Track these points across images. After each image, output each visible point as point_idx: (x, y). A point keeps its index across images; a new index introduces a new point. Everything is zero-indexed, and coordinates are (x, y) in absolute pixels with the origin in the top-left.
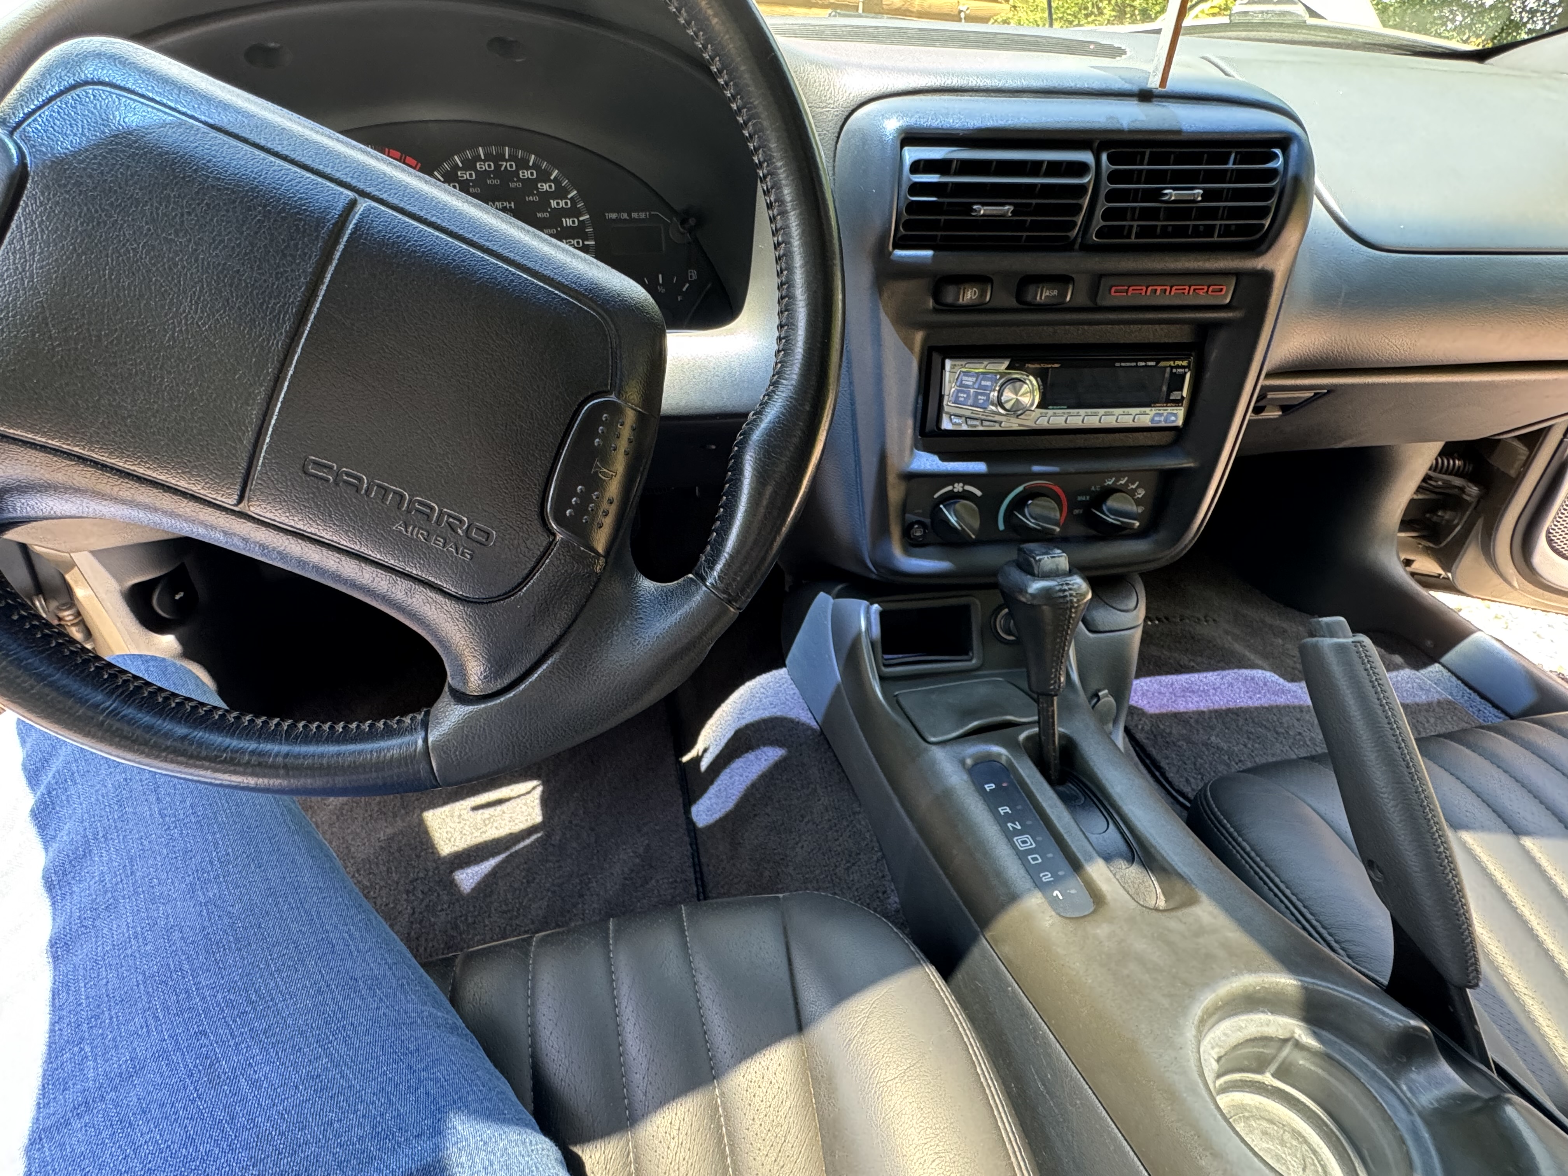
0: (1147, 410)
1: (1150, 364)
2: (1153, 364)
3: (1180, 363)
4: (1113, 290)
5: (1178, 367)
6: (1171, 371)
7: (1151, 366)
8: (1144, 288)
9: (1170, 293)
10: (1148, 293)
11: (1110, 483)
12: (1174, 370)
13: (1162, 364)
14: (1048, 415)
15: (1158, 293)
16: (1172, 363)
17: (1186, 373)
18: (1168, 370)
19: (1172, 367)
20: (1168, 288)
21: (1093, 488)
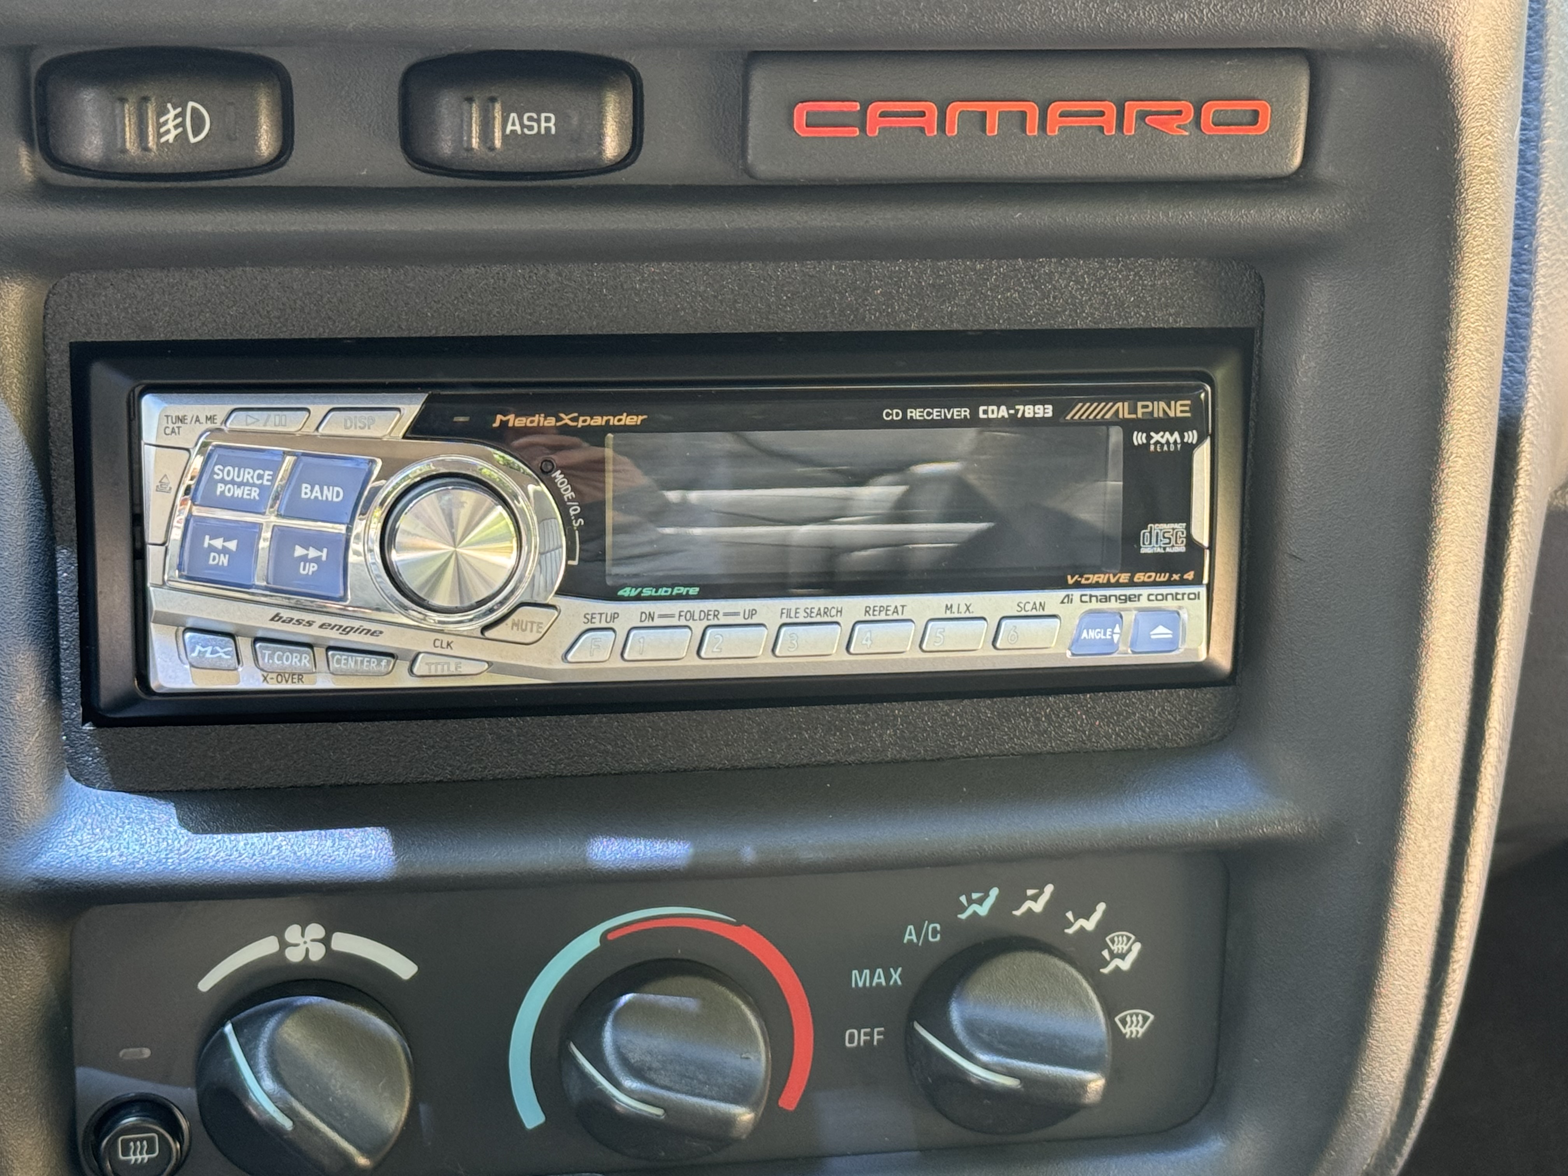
0: (1051, 599)
1: (1029, 411)
2: (1045, 411)
3: (1158, 408)
4: (801, 113)
5: (1151, 425)
6: (1128, 438)
7: (1034, 422)
8: (932, 109)
9: (1043, 126)
10: (953, 131)
11: (983, 910)
12: (1139, 438)
13: (1082, 411)
14: (621, 626)
15: (993, 129)
16: (1123, 409)
17: (1188, 450)
18: (1116, 435)
19: (1129, 427)
20: (1033, 111)
21: (910, 935)
